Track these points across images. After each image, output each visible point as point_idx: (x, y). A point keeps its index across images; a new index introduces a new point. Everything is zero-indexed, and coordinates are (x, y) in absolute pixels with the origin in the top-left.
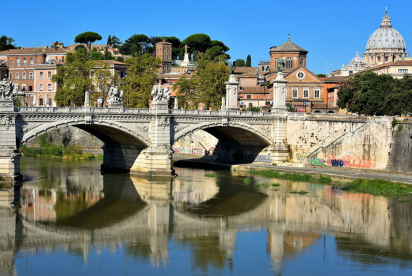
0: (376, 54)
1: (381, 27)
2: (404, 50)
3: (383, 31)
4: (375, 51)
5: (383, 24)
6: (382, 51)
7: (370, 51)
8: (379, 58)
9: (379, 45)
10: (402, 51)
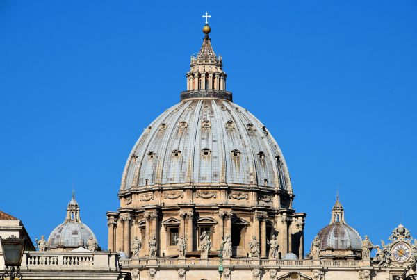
0: (160, 211)
1: (185, 96)
2: (285, 198)
3: (192, 115)
4: (157, 200)
5: (191, 84)
6: (186, 199)
7: (137, 202)
8: (174, 230)
9: (174, 174)
10: (275, 202)
